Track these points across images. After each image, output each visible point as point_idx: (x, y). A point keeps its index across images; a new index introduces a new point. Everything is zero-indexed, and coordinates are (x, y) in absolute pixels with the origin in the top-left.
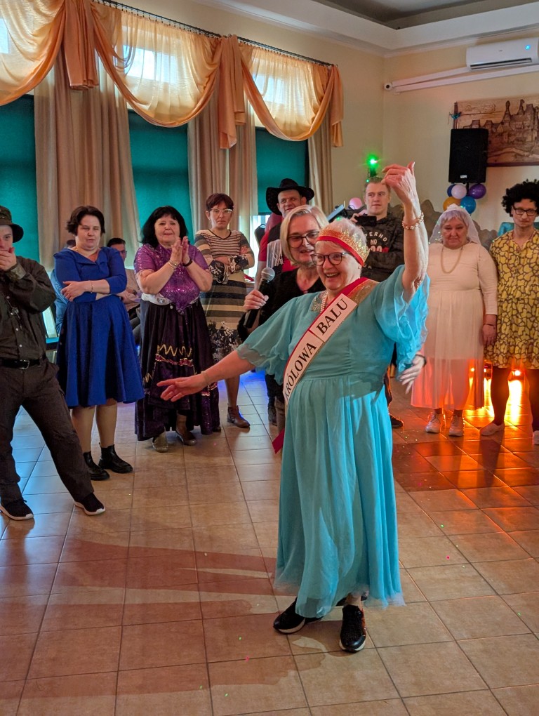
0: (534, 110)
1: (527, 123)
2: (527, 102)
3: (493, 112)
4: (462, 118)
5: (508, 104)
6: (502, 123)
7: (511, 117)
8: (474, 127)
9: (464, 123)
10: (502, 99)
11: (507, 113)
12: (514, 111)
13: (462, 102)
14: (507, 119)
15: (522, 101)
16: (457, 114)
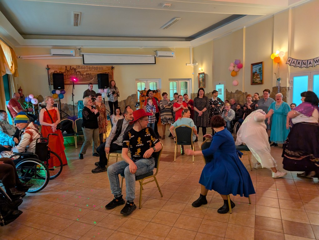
0: (75, 69)
1: (73, 73)
2: (72, 67)
3: (61, 69)
4: (50, 70)
5: (66, 67)
6: (65, 72)
7: (68, 71)
8: (55, 73)
9: (52, 71)
10: (64, 65)
11: (66, 69)
12: (68, 69)
13: (50, 65)
14: (66, 71)
15: (71, 67)
16: (48, 68)
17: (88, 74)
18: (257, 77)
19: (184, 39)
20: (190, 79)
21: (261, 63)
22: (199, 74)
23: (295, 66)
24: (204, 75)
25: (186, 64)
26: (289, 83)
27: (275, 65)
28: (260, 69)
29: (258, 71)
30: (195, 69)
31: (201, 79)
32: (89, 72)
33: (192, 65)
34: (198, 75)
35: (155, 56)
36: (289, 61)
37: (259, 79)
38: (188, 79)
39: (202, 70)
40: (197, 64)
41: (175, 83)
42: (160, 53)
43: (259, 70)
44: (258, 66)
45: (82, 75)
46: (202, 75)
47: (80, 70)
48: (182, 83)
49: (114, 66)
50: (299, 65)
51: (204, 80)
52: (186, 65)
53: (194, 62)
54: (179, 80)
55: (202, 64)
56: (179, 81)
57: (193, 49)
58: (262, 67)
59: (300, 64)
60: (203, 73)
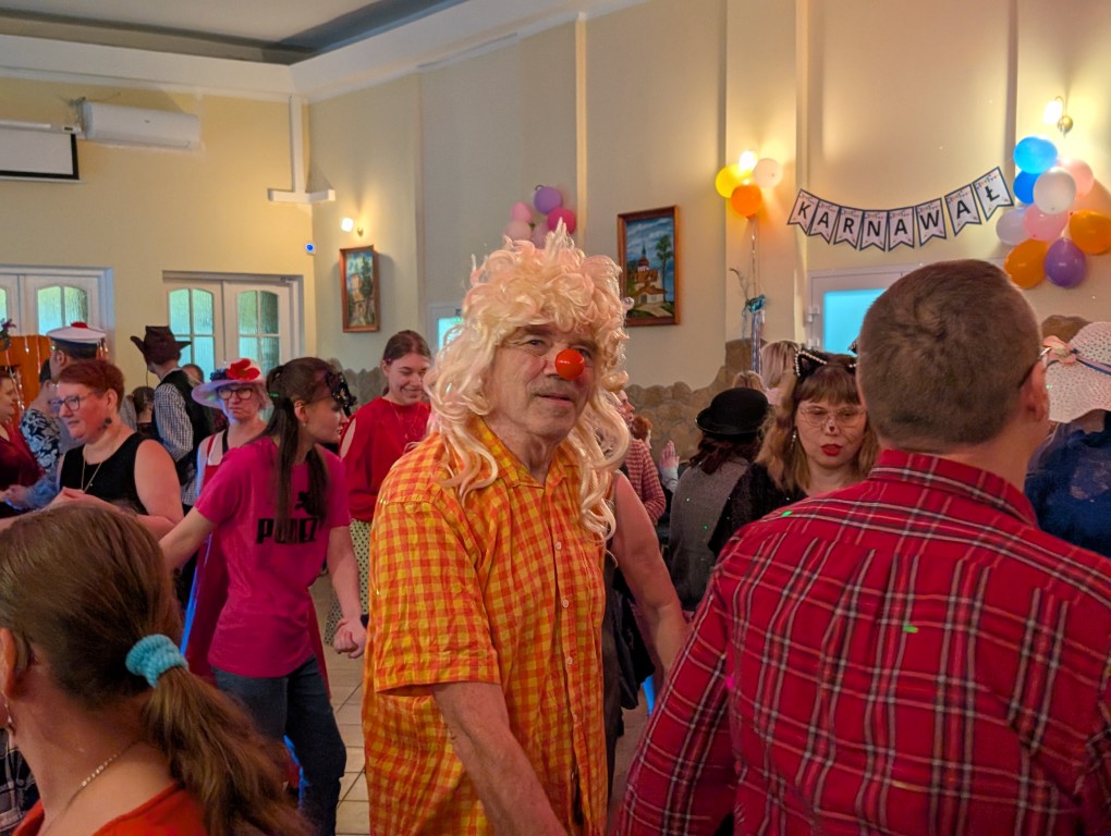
18: (647, 284)
19: (258, 51)
20: (293, 278)
21: (669, 212)
22: (344, 252)
23: (832, 240)
24: (370, 261)
25: (270, 191)
26: (805, 323)
27: (737, 225)
28: (663, 243)
29: (652, 256)
30: (322, 222)
31: (354, 285)
33: (302, 202)
34: (337, 256)
35: (77, 130)
36: (803, 209)
37: (660, 297)
38: (284, 280)
39: (360, 233)
40: (332, 195)
41: (202, 298)
42: (102, 118)
43: (659, 247)
44: (653, 230)
46: (359, 262)
48: (246, 298)
50: (847, 235)
51: (371, 287)
52: (270, 197)
53: (314, 185)
54: (229, 281)
55: (359, 200)
56: (226, 285)
57: (310, 110)
58: (675, 233)
59: (855, 228)
60: (368, 250)
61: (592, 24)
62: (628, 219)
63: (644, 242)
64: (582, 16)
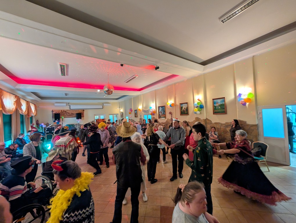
0: (66, 111)
3: (59, 111)
6: (61, 113)
9: (54, 112)
11: (61, 111)
12: (62, 111)
15: (64, 110)
16: (53, 111)
17: (72, 113)
18: (136, 115)
19: (115, 99)
21: (137, 110)
22: (121, 112)
25: (116, 108)
26: (143, 117)
27: (140, 111)
30: (120, 110)
32: (73, 113)
33: (118, 109)
35: (103, 105)
36: (143, 110)
38: (117, 114)
41: (112, 116)
42: (105, 104)
45: (69, 114)
47: (68, 112)
48: (115, 116)
49: (84, 110)
50: (145, 112)
53: (119, 108)
54: (114, 114)
55: (122, 109)
57: (119, 103)
61: (133, 98)
62: (135, 110)
63: (136, 112)
64: (132, 98)
